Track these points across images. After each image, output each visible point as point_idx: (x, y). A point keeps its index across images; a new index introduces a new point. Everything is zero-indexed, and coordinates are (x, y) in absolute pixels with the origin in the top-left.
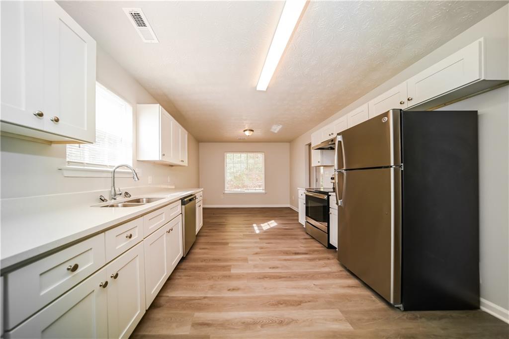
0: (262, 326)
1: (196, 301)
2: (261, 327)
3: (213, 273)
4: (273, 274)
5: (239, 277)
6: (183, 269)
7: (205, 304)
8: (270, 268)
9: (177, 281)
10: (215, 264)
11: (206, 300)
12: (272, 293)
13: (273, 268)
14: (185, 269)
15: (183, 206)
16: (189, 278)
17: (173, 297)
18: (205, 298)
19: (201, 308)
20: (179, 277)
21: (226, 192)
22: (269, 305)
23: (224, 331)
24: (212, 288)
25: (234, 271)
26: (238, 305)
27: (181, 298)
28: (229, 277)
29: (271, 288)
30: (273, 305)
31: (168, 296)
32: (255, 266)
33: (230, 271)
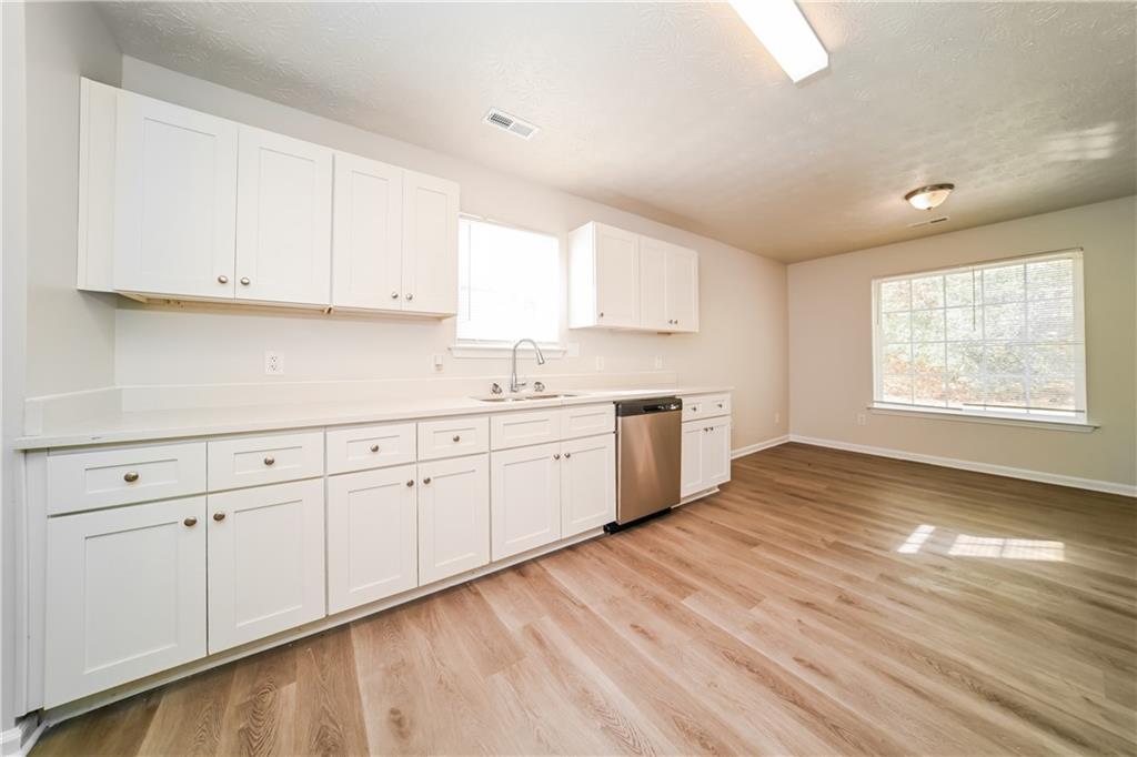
0: (605, 729)
1: (567, 603)
2: (602, 728)
3: (645, 582)
4: (783, 678)
5: (684, 620)
6: (607, 546)
7: (572, 616)
8: (798, 660)
9: (580, 557)
10: (671, 568)
11: (582, 611)
12: (714, 708)
13: (811, 667)
14: (611, 549)
15: (620, 418)
16: (599, 563)
17: (549, 575)
18: (584, 607)
19: (561, 615)
20: (587, 555)
21: (876, 405)
22: (673, 717)
23: (547, 670)
24: (612, 601)
25: (690, 604)
26: (616, 660)
27: (556, 584)
28: (663, 606)
29: (726, 697)
30: (682, 727)
31: (544, 570)
32: (757, 628)
33: (684, 598)
